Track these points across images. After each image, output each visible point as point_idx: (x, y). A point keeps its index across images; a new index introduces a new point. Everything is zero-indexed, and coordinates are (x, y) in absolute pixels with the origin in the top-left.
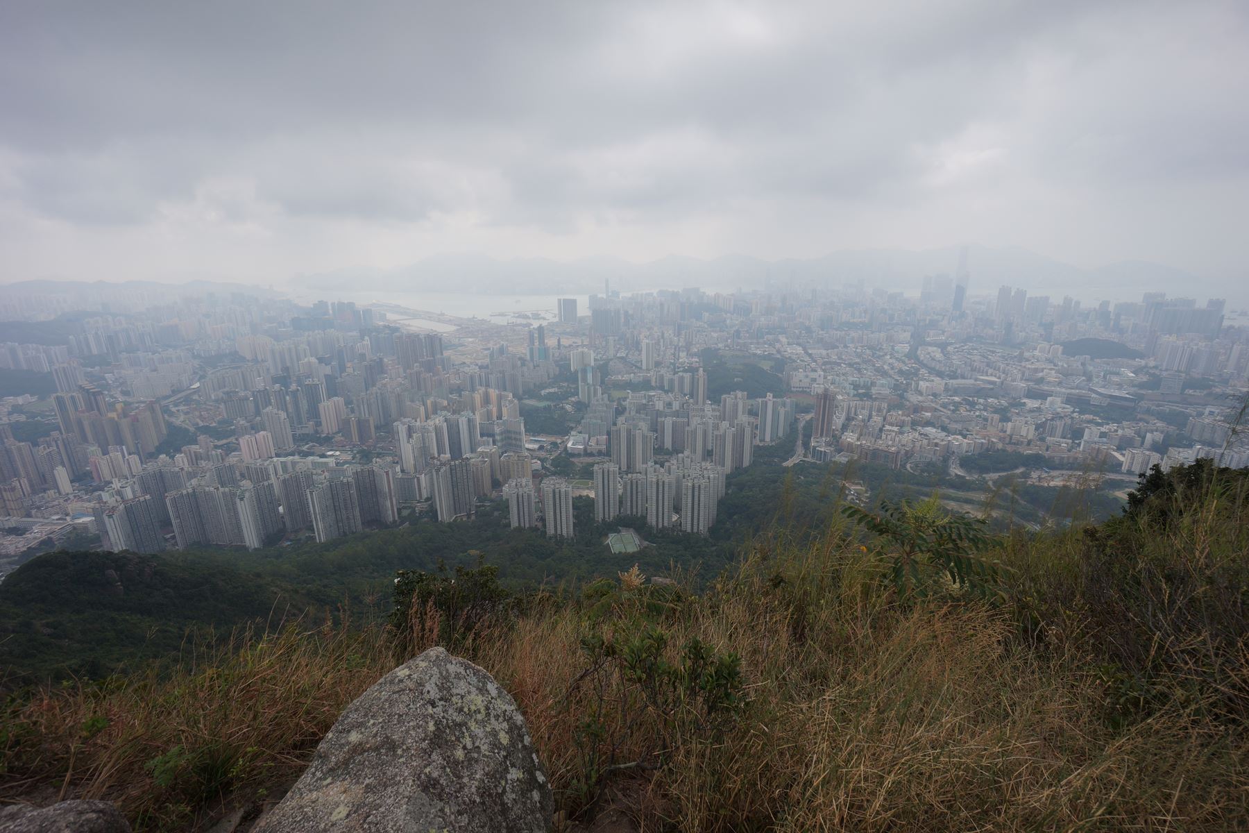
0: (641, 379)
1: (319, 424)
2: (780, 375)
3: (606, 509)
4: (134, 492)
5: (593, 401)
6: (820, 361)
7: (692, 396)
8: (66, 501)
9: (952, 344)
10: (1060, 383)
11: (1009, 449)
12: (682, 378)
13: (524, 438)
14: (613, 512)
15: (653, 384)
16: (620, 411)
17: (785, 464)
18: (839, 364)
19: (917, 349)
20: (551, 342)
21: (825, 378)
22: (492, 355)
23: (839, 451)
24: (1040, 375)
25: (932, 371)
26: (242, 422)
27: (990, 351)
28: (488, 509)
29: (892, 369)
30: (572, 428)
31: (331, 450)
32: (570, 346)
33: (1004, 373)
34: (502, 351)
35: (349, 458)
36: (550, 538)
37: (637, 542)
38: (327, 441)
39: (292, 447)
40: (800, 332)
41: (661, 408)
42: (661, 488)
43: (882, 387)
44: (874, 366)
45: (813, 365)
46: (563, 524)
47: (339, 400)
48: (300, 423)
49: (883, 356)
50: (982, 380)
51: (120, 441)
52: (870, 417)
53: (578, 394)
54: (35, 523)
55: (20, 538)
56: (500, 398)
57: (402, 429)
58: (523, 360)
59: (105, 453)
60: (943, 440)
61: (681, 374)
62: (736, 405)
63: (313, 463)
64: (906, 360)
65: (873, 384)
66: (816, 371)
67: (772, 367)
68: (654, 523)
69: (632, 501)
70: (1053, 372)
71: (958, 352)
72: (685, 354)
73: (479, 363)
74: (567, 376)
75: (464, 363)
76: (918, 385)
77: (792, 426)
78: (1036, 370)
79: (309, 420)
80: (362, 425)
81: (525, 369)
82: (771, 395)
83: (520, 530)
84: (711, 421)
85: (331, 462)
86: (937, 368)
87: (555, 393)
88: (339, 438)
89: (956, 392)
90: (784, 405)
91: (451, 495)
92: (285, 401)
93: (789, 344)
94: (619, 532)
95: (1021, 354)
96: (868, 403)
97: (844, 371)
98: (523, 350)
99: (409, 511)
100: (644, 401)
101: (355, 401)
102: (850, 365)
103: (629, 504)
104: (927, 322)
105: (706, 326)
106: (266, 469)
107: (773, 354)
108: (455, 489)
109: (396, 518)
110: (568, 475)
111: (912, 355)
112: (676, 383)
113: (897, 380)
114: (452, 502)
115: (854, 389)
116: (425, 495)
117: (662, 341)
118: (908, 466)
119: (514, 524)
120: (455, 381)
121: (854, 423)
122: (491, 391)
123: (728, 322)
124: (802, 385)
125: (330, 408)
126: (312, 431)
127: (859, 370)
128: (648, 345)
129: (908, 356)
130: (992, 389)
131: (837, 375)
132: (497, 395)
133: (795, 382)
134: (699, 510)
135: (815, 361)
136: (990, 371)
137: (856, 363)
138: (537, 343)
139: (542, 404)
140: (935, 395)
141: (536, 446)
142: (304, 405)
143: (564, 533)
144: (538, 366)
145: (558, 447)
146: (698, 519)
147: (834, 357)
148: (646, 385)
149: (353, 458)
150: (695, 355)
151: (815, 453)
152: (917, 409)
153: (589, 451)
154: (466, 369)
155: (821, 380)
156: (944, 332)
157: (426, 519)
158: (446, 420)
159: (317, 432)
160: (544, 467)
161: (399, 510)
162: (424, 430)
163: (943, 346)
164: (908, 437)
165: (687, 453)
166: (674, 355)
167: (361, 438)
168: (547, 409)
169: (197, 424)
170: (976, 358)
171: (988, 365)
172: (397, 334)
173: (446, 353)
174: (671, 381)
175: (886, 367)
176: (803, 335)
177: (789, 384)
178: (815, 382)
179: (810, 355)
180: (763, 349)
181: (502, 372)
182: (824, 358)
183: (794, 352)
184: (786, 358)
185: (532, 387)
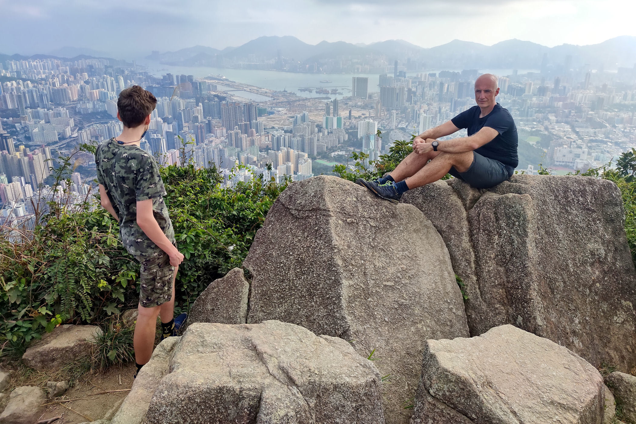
2: (545, 150)
6: (587, 138)
18: (606, 143)
20: (344, 114)
21: (589, 154)
32: (359, 117)
40: (570, 112)
47: (176, 152)
56: (298, 157)
58: (319, 127)
59: (10, 181)
66: (581, 148)
67: (538, 143)
73: (285, 128)
74: (354, 142)
75: (273, 128)
81: (321, 134)
87: (342, 155)
93: (557, 122)
107: (541, 131)
120: (265, 142)
122: (292, 151)
124: (565, 159)
128: (425, 118)
131: (602, 153)
132: (296, 154)
133: (558, 156)
135: (582, 139)
138: (332, 115)
144: (332, 133)
147: (600, 137)
155: (585, 156)
172: (224, 102)
173: (260, 119)
176: (572, 114)
177: (552, 158)
178: (579, 157)
179: (577, 133)
180: (531, 126)
181: (302, 137)
182: (591, 136)
183: (562, 129)
184: (553, 134)
185: (325, 149)
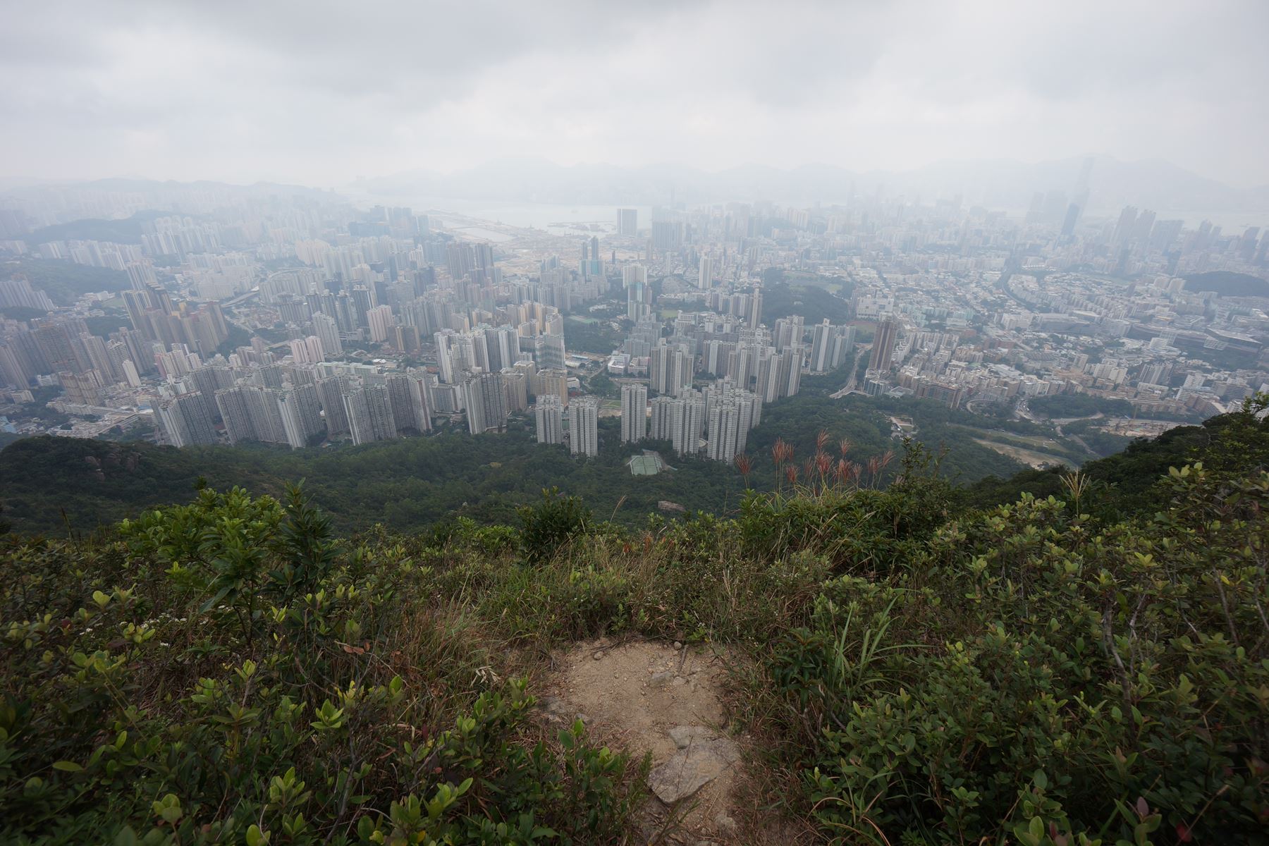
0: (695, 299)
1: (367, 331)
2: (847, 300)
3: (633, 430)
4: (187, 388)
5: (641, 321)
6: (894, 287)
7: (745, 320)
8: (135, 393)
9: (1052, 273)
10: (1172, 322)
11: (1090, 393)
12: (737, 300)
13: (564, 354)
14: (640, 433)
15: (707, 304)
16: (667, 332)
17: (832, 396)
18: (915, 291)
19: (1009, 277)
20: (605, 256)
21: (896, 305)
22: (543, 267)
23: (895, 384)
24: (1151, 311)
25: (1022, 303)
26: (293, 326)
27: (1094, 282)
28: (519, 423)
29: (976, 298)
30: (615, 348)
31: (378, 358)
32: (626, 261)
33: (1106, 308)
34: (553, 263)
35: (394, 366)
36: (573, 456)
37: (659, 465)
38: (375, 348)
39: (340, 352)
40: (878, 254)
41: (711, 330)
42: (688, 412)
43: (960, 319)
44: (955, 294)
45: (886, 291)
46: (587, 443)
47: (387, 308)
48: (349, 329)
49: (968, 284)
50: (1078, 315)
51: (184, 339)
52: (937, 350)
53: (627, 313)
54: (107, 411)
55: (93, 425)
56: (546, 312)
57: (441, 339)
58: (574, 273)
59: (169, 349)
60: (1014, 380)
61: (737, 295)
62: (790, 331)
63: (356, 369)
64: (994, 290)
65: (949, 314)
66: (887, 297)
67: (839, 291)
68: (679, 448)
69: (659, 425)
70: (1168, 309)
71: (1056, 282)
72: (746, 273)
73: (531, 275)
74: (617, 293)
75: (516, 275)
76: (1001, 317)
77: (849, 357)
78: (1146, 307)
79: (358, 327)
80: (406, 332)
81: (576, 283)
82: (828, 321)
83: (545, 445)
84: (759, 347)
85: (374, 369)
86: (1028, 300)
87: (603, 310)
88: (387, 346)
89: (1044, 327)
90: (843, 333)
91: (482, 407)
92: (334, 305)
93: (863, 266)
94: (643, 454)
95: (1132, 287)
96: (937, 335)
97: (919, 299)
98: (576, 264)
99: (444, 421)
100: (693, 323)
101: (401, 310)
102: (928, 293)
103: (657, 427)
104: (1028, 246)
105: (774, 243)
106: (311, 373)
107: (843, 277)
108: (487, 403)
109: (430, 427)
110: (605, 395)
111: (1002, 284)
112: (731, 304)
113: (979, 312)
114: (483, 415)
115: (926, 319)
116: (460, 407)
117: (723, 257)
118: (968, 406)
119: (541, 439)
120: (504, 293)
121: (916, 355)
122: (536, 304)
123: (799, 239)
124: (868, 312)
125: (378, 314)
126: (361, 339)
127: (937, 299)
128: (706, 261)
129: (997, 285)
130: (1087, 326)
131: (911, 303)
132: (543, 309)
133: (861, 309)
134: (725, 438)
135: (889, 287)
136: (1090, 305)
137: (934, 291)
138: (590, 258)
139: (588, 321)
140: (1019, 330)
141: (577, 364)
142: (353, 311)
143: (588, 452)
144: (590, 281)
145: (599, 367)
146: (724, 447)
147: (911, 284)
148: (700, 305)
149: (398, 366)
150: (758, 274)
151: (868, 385)
152: (993, 344)
153: (629, 372)
154: (517, 281)
155: (890, 308)
156: (1045, 258)
157: (458, 430)
158: (486, 333)
159: (365, 339)
160: (582, 386)
161: (433, 420)
162: (464, 342)
163: (1040, 275)
164: (978, 373)
165: (727, 378)
166: (735, 274)
167: (407, 347)
168: (593, 326)
169: (256, 326)
170: (1077, 290)
171: (1090, 298)
172: (451, 242)
173: (497, 264)
174: (726, 302)
175: (968, 296)
176: (880, 257)
177: (854, 311)
178: (884, 308)
179: (885, 280)
180: (832, 272)
181: (551, 286)
183: (867, 275)
184: (857, 282)
185: (581, 302)
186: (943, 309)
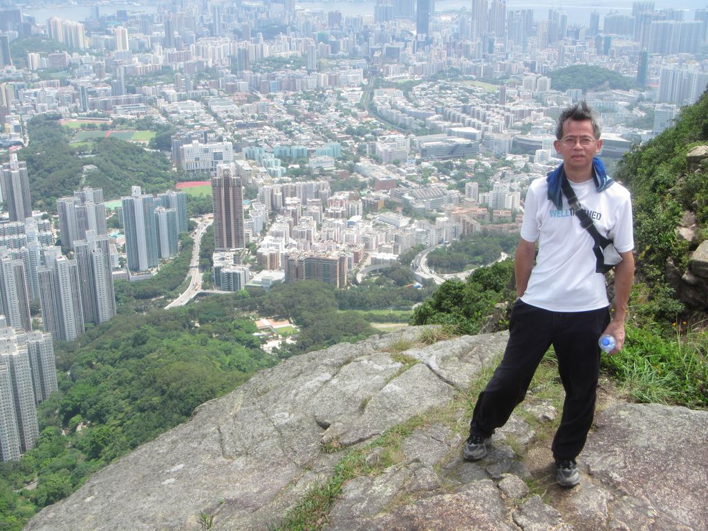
6: (230, 123)
11: (489, 230)
17: (169, 306)
19: (372, 94)
23: (258, 268)
24: (527, 120)
25: (393, 126)
29: (339, 127)
33: (484, 121)
44: (313, 124)
49: (326, 107)
60: (405, 230)
62: (83, 215)
64: (358, 112)
65: (310, 153)
66: (223, 140)
67: (152, 141)
70: (542, 114)
71: (426, 94)
77: (184, 239)
78: (522, 114)
82: (139, 188)
86: (399, 120)
89: (425, 154)
90: (166, 203)
95: (503, 91)
96: (300, 185)
97: (267, 137)
102: (277, 126)
107: (154, 118)
111: (366, 104)
113: (345, 144)
115: (282, 165)
118: (359, 278)
124: (201, 166)
127: (290, 132)
129: (361, 105)
130: (470, 146)
131: (256, 144)
133: (189, 162)
135: (223, 125)
136: (468, 118)
137: (285, 123)
140: (398, 162)
151: (220, 278)
163: (407, 88)
164: (361, 229)
170: (450, 101)
171: (465, 110)
175: (330, 125)
179: (215, 116)
180: (136, 112)
182: (237, 119)
183: (189, 111)
184: (175, 123)
186: (301, 147)
